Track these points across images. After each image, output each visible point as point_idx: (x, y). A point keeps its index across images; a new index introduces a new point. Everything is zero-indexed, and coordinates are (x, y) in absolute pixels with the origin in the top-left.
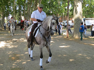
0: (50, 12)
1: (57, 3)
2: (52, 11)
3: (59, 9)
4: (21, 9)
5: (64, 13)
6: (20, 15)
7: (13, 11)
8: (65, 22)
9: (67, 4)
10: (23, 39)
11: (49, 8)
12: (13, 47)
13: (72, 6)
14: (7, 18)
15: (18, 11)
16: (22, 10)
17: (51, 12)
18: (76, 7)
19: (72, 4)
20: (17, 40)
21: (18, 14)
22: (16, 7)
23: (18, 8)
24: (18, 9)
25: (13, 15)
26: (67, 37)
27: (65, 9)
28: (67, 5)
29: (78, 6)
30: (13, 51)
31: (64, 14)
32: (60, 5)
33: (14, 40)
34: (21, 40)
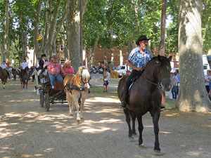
0: (110, 35)
2: (117, 34)
4: (25, 29)
6: (22, 44)
7: (3, 34)
9: (159, 13)
10: (36, 114)
11: (109, 25)
13: (173, 20)
15: (18, 33)
16: (29, 31)
17: (114, 37)
19: (172, 14)
21: (17, 41)
23: (17, 24)
24: (16, 26)
27: (155, 29)
28: (158, 16)
31: (152, 43)
34: (29, 116)
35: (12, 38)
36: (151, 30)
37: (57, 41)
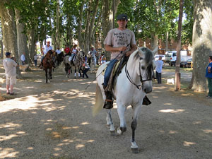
0: (137, 30)
1: (153, 11)
2: (142, 29)
3: (156, 25)
4: (71, 25)
5: (169, 33)
6: (69, 37)
7: (55, 29)
8: (171, 54)
9: (177, 12)
10: (77, 91)
11: (135, 22)
12: (54, 108)
13: (187, 18)
14: (41, 44)
15: (66, 28)
16: (74, 27)
17: (140, 31)
18: (198, 19)
19: (187, 13)
20: (62, 94)
21: (65, 34)
22: (61, 20)
23: (65, 21)
24: (64, 22)
25: (54, 36)
26: (177, 90)
27: (173, 25)
28: (175, 14)
29: (203, 18)
30: (54, 119)
31: (169, 37)
32: (160, 15)
33: (57, 92)
34: (71, 93)
35: (61, 31)
36: (169, 25)
37: (95, 35)
